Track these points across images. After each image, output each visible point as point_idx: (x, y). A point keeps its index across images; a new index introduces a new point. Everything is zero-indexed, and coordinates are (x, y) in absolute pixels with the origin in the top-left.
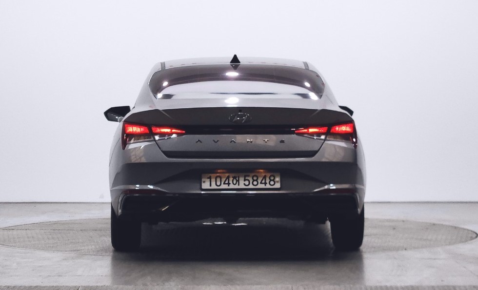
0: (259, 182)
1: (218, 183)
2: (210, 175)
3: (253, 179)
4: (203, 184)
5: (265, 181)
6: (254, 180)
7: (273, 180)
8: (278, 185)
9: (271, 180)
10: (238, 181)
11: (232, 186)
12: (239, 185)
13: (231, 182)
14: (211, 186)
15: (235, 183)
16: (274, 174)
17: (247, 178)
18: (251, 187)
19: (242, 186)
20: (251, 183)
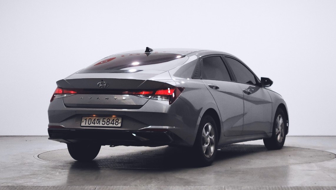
0: (110, 122)
1: (90, 123)
2: (87, 118)
3: (107, 120)
4: (82, 123)
5: (113, 122)
6: (107, 122)
7: (118, 122)
8: (119, 125)
9: (116, 122)
10: (100, 122)
11: (96, 125)
12: (99, 124)
13: (96, 122)
14: (85, 124)
16: (118, 118)
17: (104, 120)
18: (106, 125)
19: (101, 125)
20: (106, 123)
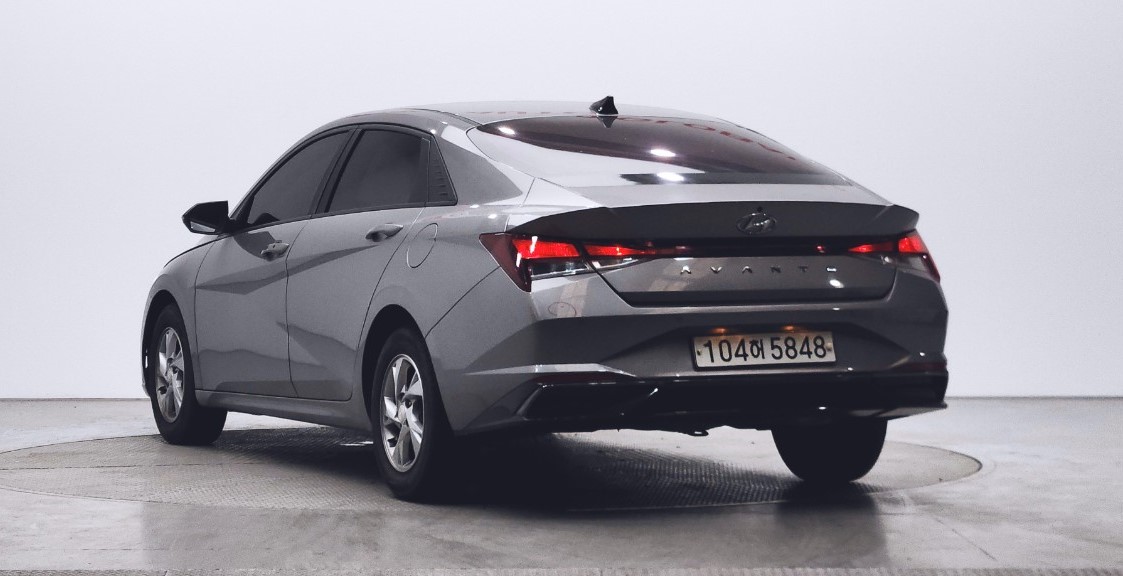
0: (798, 348)
1: (726, 356)
2: (709, 339)
3: (786, 345)
4: (698, 358)
5: (808, 348)
6: (788, 348)
7: (822, 347)
8: (831, 357)
9: (817, 347)
10: (762, 349)
11: (751, 361)
12: (763, 357)
13: (748, 352)
14: (713, 361)
15: (756, 353)
16: (821, 333)
17: (776, 343)
18: (785, 360)
19: (769, 360)
20: (784, 353)
